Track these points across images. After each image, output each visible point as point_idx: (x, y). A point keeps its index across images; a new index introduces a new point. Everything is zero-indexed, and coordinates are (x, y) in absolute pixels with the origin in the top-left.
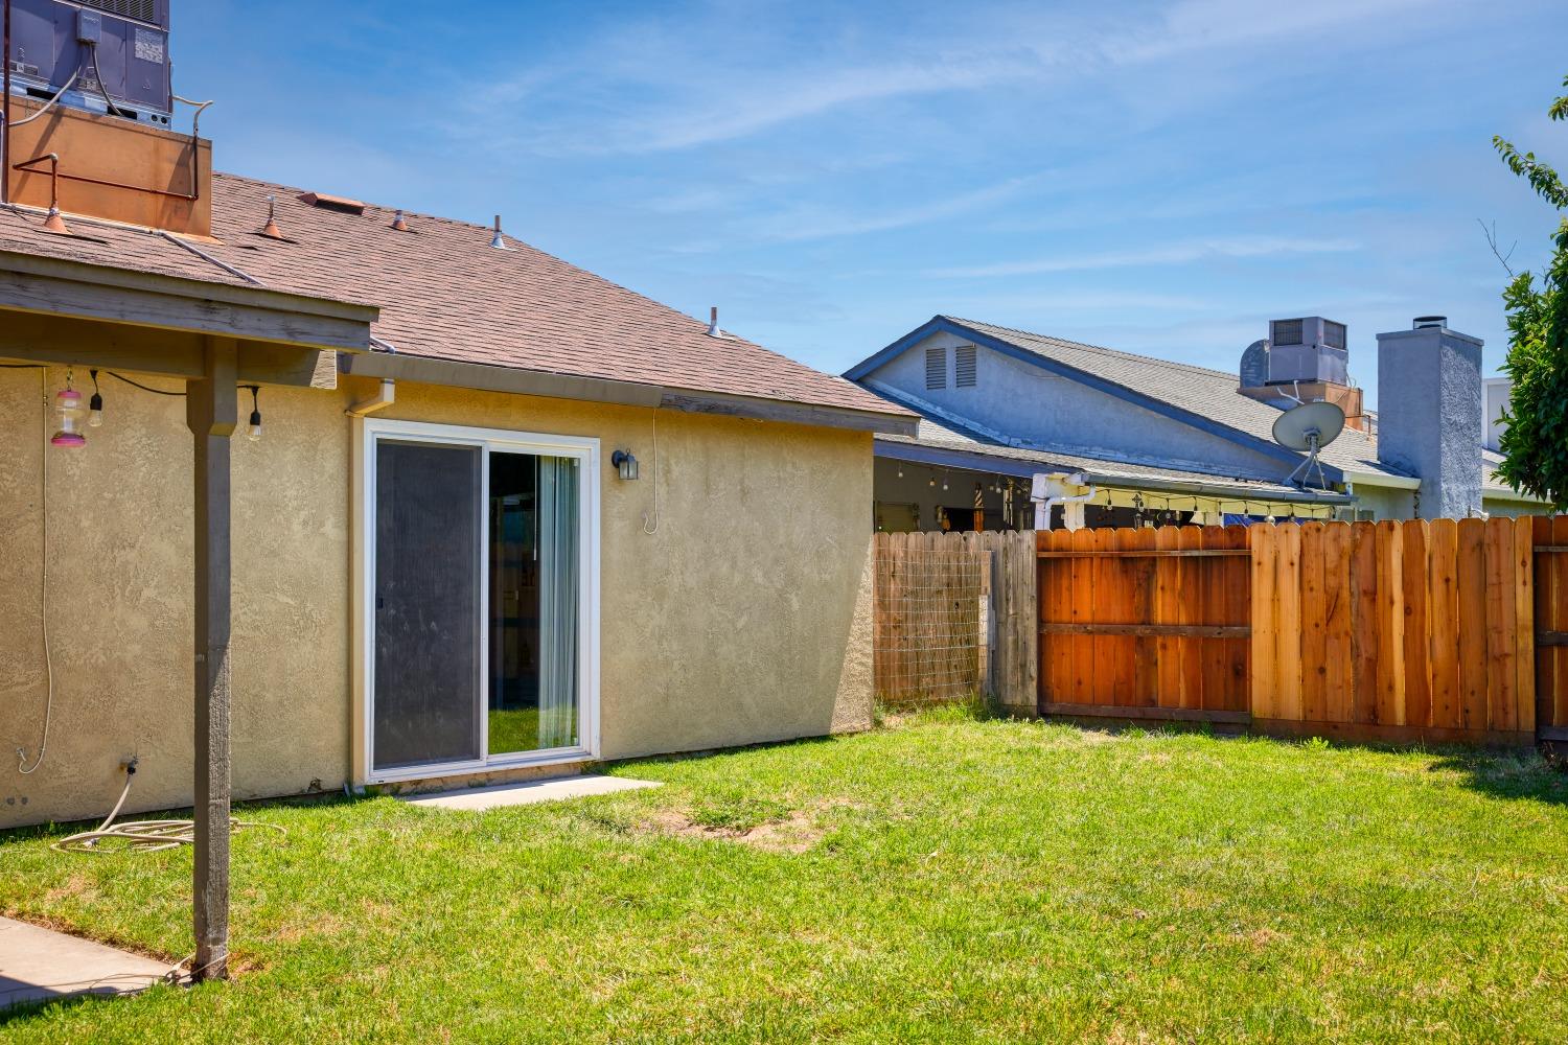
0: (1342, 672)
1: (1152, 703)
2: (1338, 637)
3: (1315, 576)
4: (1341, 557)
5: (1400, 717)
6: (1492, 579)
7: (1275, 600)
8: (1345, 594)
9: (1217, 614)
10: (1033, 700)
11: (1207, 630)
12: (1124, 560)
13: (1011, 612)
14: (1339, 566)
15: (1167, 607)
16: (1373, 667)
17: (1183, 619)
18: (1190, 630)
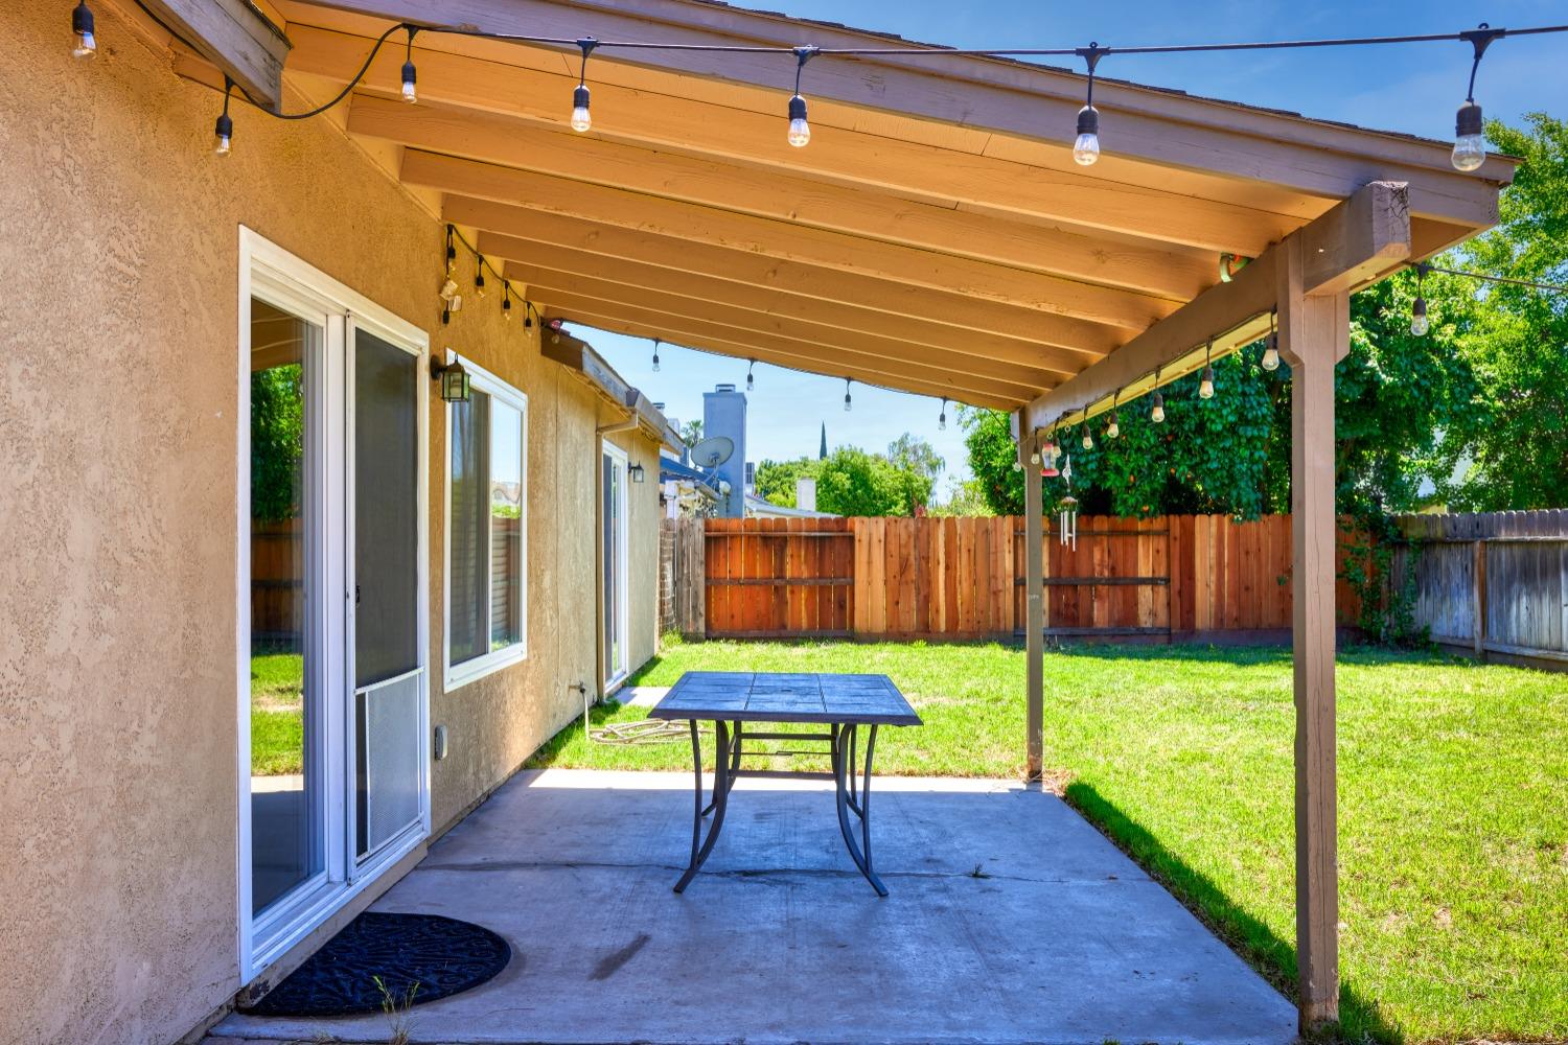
0: (911, 602)
1: (784, 627)
2: (907, 583)
3: (893, 548)
4: (909, 537)
5: (943, 627)
6: (992, 550)
7: (869, 563)
8: (912, 559)
9: (830, 570)
10: (702, 629)
11: (822, 582)
12: (766, 539)
13: (685, 571)
14: (908, 543)
15: (796, 566)
16: (926, 601)
17: (805, 575)
18: (812, 582)
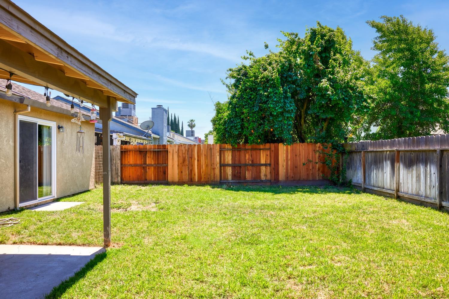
0: (186, 172)
1: (146, 180)
2: (185, 166)
3: (180, 154)
4: (186, 151)
5: (197, 180)
6: (213, 155)
7: (173, 159)
8: (187, 158)
9: (161, 162)
10: (120, 180)
11: (158, 165)
12: (140, 151)
13: (114, 162)
14: (185, 152)
15: (150, 160)
16: (191, 171)
17: (153, 163)
18: (155, 165)
